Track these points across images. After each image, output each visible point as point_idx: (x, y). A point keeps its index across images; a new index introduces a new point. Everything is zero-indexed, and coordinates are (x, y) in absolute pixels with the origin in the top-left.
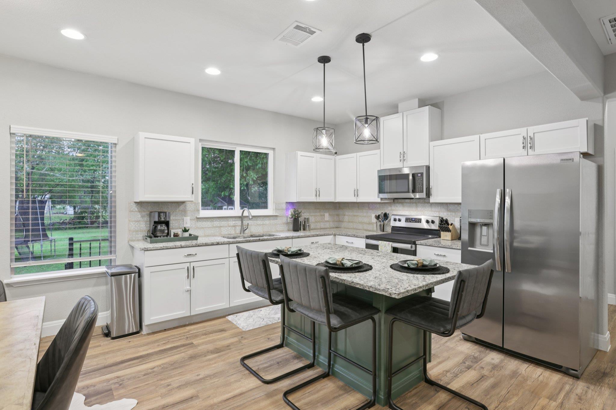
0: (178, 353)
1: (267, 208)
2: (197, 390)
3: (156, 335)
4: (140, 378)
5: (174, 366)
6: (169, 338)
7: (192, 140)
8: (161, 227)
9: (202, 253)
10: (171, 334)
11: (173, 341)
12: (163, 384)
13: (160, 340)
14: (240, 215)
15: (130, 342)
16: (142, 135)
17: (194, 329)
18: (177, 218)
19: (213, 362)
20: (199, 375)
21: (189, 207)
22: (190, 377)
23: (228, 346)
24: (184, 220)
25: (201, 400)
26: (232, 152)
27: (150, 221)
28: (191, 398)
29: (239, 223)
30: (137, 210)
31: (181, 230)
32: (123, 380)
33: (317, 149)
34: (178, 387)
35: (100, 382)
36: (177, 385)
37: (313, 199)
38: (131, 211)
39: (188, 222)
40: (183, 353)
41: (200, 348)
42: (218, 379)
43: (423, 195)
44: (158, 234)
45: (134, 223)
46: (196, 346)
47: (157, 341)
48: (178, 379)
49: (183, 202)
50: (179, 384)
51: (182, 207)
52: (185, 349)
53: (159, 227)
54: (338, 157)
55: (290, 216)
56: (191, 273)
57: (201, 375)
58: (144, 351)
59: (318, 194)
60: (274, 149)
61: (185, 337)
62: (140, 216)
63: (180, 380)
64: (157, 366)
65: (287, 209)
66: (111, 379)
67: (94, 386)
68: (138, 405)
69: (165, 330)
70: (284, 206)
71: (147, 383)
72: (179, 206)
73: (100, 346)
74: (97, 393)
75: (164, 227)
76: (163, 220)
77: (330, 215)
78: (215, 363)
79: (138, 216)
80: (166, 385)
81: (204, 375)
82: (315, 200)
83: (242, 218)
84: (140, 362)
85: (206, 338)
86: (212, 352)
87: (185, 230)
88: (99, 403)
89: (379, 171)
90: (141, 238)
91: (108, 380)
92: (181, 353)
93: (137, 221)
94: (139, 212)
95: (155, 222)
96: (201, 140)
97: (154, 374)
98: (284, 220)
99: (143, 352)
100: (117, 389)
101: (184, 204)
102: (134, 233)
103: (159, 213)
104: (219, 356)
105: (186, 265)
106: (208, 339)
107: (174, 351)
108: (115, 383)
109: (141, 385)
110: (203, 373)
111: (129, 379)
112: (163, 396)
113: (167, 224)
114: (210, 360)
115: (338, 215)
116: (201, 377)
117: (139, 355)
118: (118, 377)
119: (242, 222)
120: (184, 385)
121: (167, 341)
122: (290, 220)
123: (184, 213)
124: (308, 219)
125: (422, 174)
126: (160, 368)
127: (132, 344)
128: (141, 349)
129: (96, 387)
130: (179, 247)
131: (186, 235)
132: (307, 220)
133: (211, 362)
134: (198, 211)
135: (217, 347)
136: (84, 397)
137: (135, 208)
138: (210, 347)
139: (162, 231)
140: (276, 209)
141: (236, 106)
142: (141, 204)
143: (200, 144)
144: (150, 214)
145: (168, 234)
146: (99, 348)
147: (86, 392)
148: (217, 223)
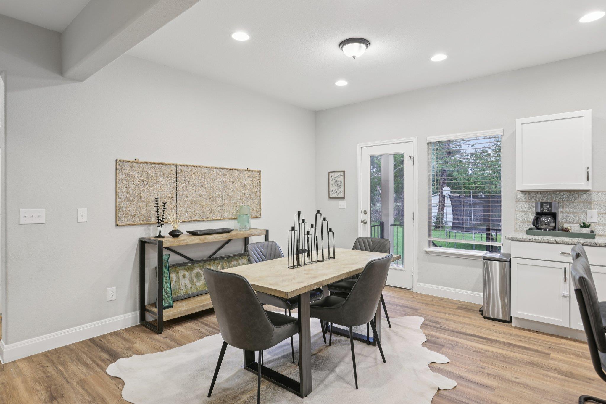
0: (524, 353)
2: (499, 385)
3: (522, 331)
4: (470, 352)
5: (505, 359)
6: (531, 339)
8: (545, 219)
10: (537, 337)
11: (531, 343)
12: (479, 365)
13: (520, 336)
15: (494, 325)
16: (519, 121)
17: (570, 345)
18: (576, 210)
19: (548, 379)
20: (518, 378)
22: (508, 374)
23: (590, 379)
24: (587, 213)
25: (493, 393)
28: (487, 387)
30: (523, 199)
31: (578, 225)
32: (458, 346)
34: (487, 374)
35: (444, 338)
36: (488, 372)
38: (518, 201)
39: (594, 217)
40: (527, 356)
41: (551, 362)
42: (532, 393)
45: (521, 213)
46: (549, 358)
47: (517, 336)
48: (495, 369)
50: (491, 373)
52: (534, 354)
53: (543, 219)
57: (519, 380)
58: (496, 336)
61: (548, 346)
62: (527, 206)
63: (496, 370)
64: (492, 352)
66: (452, 341)
67: (438, 338)
68: (447, 364)
69: (537, 331)
71: (470, 357)
73: (470, 318)
74: (435, 343)
76: (547, 211)
78: (549, 381)
80: (481, 366)
81: (523, 382)
84: (483, 342)
85: (573, 359)
86: (560, 372)
87: (585, 226)
88: (428, 348)
91: (449, 340)
92: (526, 355)
93: (524, 212)
94: (526, 202)
97: (483, 355)
99: (494, 336)
100: (448, 348)
101: (588, 194)
102: (521, 224)
104: (563, 380)
105: (563, 266)
106: (574, 361)
107: (521, 350)
108: (450, 344)
109: (464, 355)
110: (523, 379)
111: (461, 347)
112: (468, 371)
114: (547, 376)
116: (517, 380)
117: (489, 337)
118: (457, 342)
120: (495, 376)
121: (525, 340)
123: (588, 204)
126: (492, 354)
127: (494, 328)
128: (495, 334)
129: (438, 340)
130: (553, 242)
131: (583, 231)
133: (545, 378)
135: (574, 372)
136: (426, 340)
138: (565, 367)
139: (547, 224)
142: (527, 193)
145: (555, 228)
146: (468, 319)
147: (430, 338)
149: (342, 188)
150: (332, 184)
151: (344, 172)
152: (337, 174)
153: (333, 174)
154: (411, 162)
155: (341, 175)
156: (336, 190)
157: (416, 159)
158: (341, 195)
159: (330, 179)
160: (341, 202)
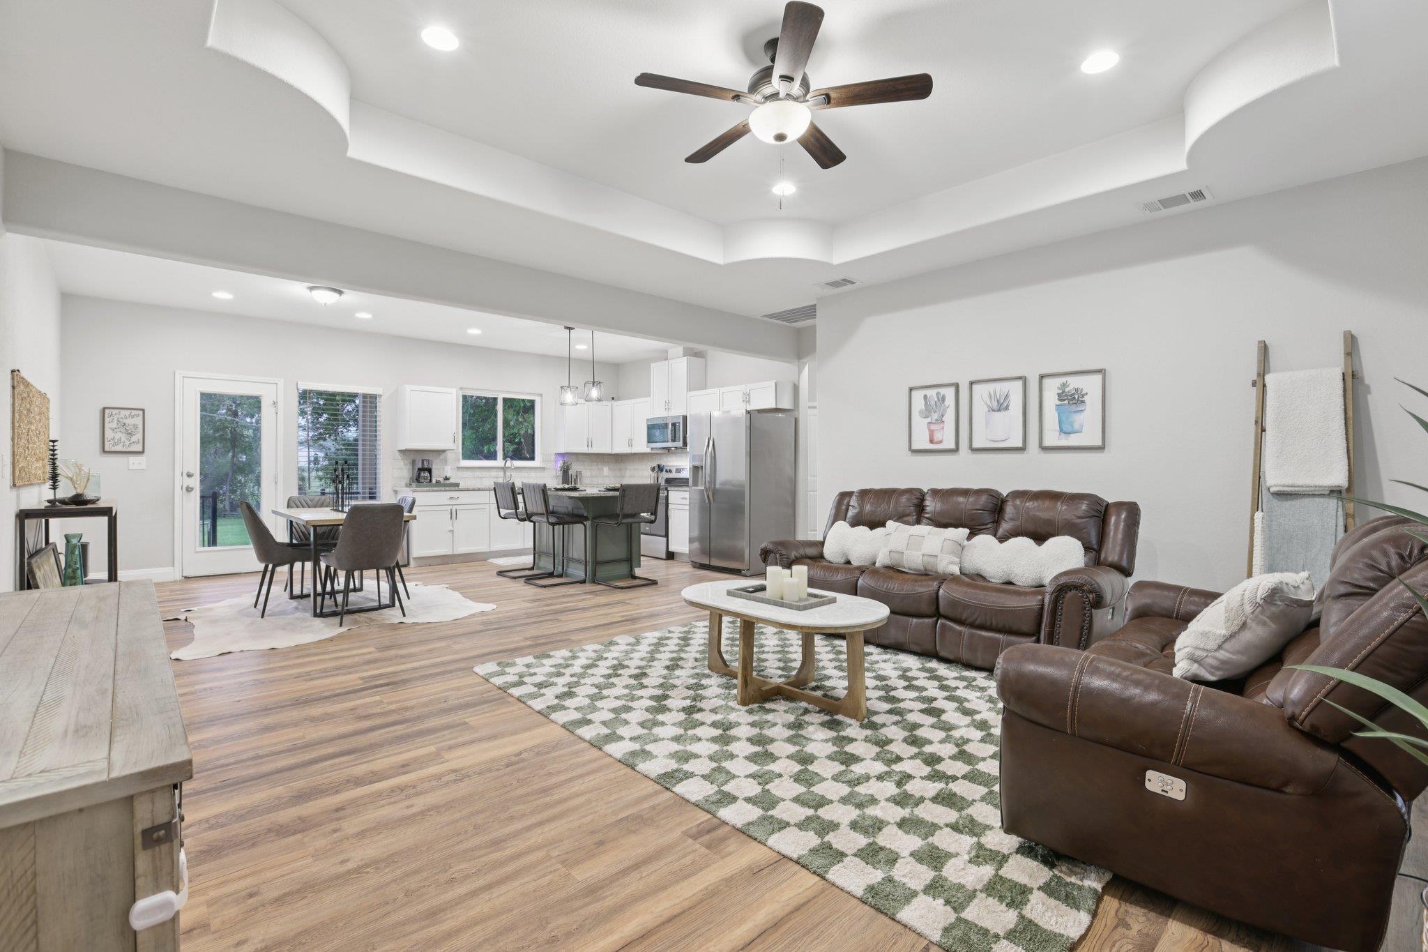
1: (534, 460)
3: (422, 568)
7: (454, 391)
8: (424, 473)
9: (464, 497)
14: (503, 465)
16: (408, 387)
18: (438, 466)
21: (449, 455)
24: (445, 468)
26: (495, 399)
27: (413, 469)
29: (501, 474)
30: (400, 457)
31: (443, 477)
33: (588, 400)
37: (584, 450)
38: (394, 459)
39: (448, 471)
43: (680, 444)
44: (422, 480)
45: (397, 469)
49: (444, 451)
51: (442, 456)
53: (422, 474)
54: (615, 403)
55: (559, 469)
56: (453, 515)
59: (590, 444)
60: (541, 395)
62: (403, 464)
65: (556, 462)
70: (553, 458)
72: (440, 455)
75: (427, 474)
76: (427, 467)
77: (609, 469)
79: (401, 464)
82: (587, 452)
83: (504, 469)
87: (446, 479)
89: (648, 420)
90: (404, 485)
93: (401, 468)
94: (403, 459)
95: (419, 469)
96: (461, 388)
98: (553, 473)
101: (445, 453)
102: (398, 479)
103: (423, 461)
105: (449, 508)
113: (430, 471)
115: (620, 470)
119: (505, 473)
122: (560, 474)
123: (445, 461)
124: (580, 472)
125: (679, 423)
130: (442, 491)
131: (447, 482)
132: (578, 474)
134: (459, 460)
137: (398, 455)
139: (425, 478)
140: (544, 461)
141: (499, 351)
142: (404, 452)
143: (461, 392)
144: (414, 462)
145: (431, 481)
148: (477, 473)
149: (140, 436)
150: (111, 429)
151: (143, 410)
152: (123, 412)
153: (115, 411)
154: (273, 410)
155: (138, 416)
156: (123, 439)
157: (280, 405)
158: (138, 448)
159: (107, 420)
160: (133, 459)
